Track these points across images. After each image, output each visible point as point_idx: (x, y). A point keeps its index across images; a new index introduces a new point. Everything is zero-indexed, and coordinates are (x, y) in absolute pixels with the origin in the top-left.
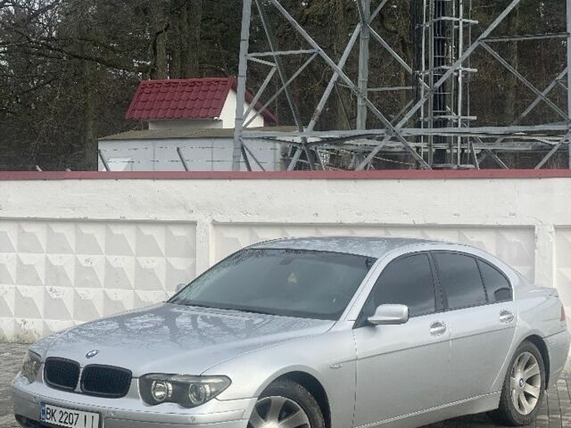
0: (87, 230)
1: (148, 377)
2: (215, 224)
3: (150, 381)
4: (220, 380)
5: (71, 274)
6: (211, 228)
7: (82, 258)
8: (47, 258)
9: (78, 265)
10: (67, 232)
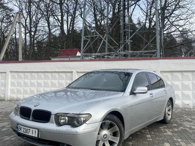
0: (47, 74)
1: (58, 114)
2: (77, 72)
3: (59, 116)
4: (87, 116)
5: (43, 84)
6: (76, 73)
7: (45, 81)
8: (37, 81)
9: (44, 82)
10: (42, 75)
